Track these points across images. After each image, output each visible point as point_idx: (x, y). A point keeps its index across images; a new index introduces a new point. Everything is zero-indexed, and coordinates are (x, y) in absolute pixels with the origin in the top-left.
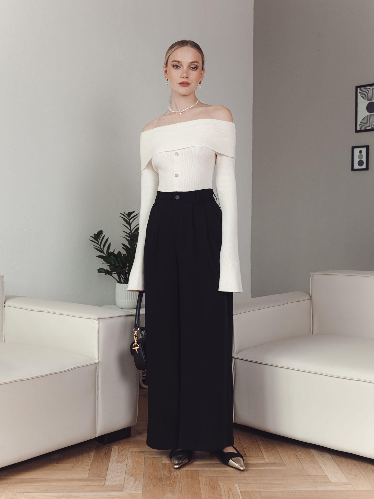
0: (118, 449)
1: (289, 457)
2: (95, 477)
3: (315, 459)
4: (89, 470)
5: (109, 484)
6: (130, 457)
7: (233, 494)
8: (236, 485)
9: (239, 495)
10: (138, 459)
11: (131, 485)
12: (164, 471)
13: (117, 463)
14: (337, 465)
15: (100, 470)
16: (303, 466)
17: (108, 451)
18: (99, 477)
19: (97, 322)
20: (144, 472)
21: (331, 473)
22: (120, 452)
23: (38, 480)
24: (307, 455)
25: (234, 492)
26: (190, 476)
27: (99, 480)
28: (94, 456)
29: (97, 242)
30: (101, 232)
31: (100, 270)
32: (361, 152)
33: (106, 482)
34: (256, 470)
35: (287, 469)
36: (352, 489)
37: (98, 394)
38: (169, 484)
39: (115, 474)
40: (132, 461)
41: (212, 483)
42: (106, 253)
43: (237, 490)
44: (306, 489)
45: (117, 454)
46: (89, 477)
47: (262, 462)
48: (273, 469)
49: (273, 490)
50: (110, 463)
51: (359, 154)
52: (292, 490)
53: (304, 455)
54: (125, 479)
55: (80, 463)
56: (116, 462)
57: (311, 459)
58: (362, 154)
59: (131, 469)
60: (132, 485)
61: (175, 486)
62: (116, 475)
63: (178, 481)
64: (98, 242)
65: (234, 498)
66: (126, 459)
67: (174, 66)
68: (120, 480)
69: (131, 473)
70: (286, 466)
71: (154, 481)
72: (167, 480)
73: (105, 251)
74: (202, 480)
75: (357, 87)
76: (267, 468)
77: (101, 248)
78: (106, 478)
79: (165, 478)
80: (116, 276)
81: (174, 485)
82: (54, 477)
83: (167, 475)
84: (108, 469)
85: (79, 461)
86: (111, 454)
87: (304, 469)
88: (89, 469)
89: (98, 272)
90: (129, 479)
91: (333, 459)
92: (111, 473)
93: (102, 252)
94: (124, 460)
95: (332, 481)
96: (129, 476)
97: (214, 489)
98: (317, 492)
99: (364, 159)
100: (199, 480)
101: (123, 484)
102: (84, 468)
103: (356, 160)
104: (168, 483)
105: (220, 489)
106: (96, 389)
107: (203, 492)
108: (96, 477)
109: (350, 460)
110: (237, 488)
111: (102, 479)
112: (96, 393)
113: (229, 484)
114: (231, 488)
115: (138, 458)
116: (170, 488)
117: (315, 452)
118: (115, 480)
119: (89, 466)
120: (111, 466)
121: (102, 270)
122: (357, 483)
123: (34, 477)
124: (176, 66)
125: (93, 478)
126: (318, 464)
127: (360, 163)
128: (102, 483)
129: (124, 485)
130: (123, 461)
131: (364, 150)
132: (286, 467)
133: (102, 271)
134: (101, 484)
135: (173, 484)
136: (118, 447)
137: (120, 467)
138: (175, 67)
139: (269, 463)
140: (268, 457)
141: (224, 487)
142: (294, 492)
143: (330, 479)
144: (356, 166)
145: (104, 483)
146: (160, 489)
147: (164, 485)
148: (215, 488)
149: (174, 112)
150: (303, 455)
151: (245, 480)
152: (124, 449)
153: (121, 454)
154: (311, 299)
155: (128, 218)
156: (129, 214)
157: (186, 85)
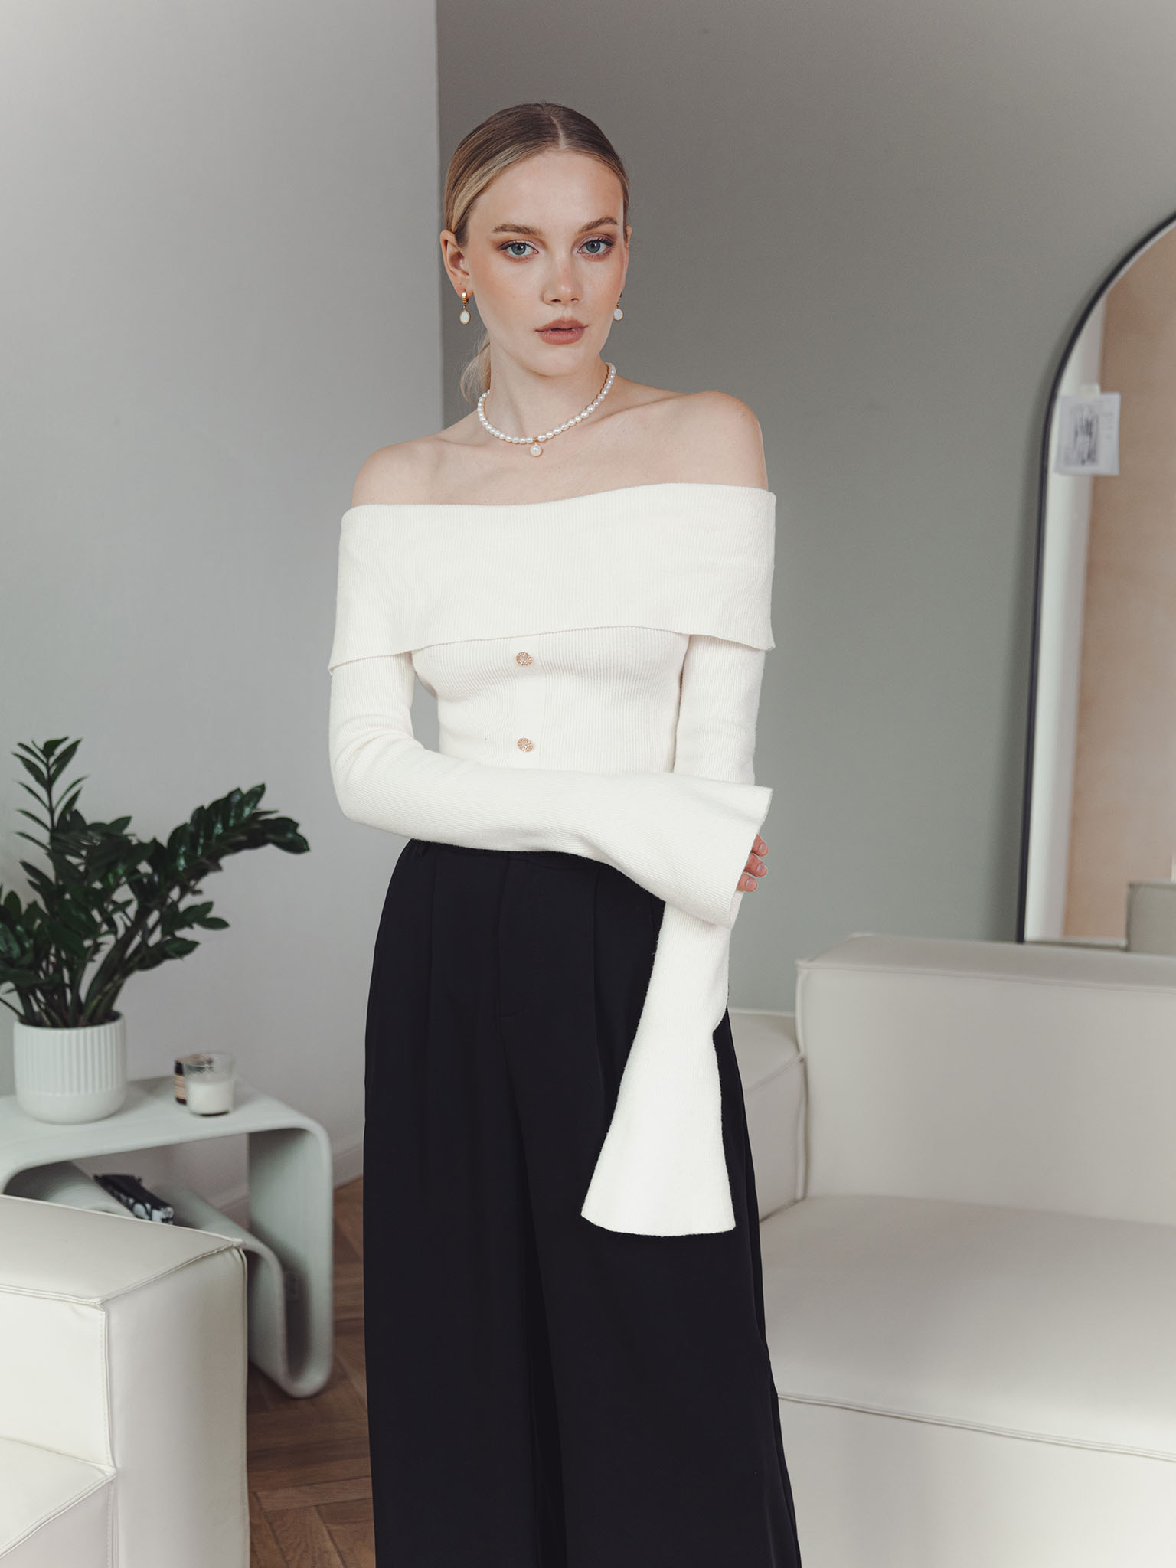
67: (503, 246)
80: (14, 999)
124: (513, 245)
138: (510, 249)
149: (509, 438)
154: (803, 1061)
155: (43, 762)
156: (50, 747)
157: (569, 336)
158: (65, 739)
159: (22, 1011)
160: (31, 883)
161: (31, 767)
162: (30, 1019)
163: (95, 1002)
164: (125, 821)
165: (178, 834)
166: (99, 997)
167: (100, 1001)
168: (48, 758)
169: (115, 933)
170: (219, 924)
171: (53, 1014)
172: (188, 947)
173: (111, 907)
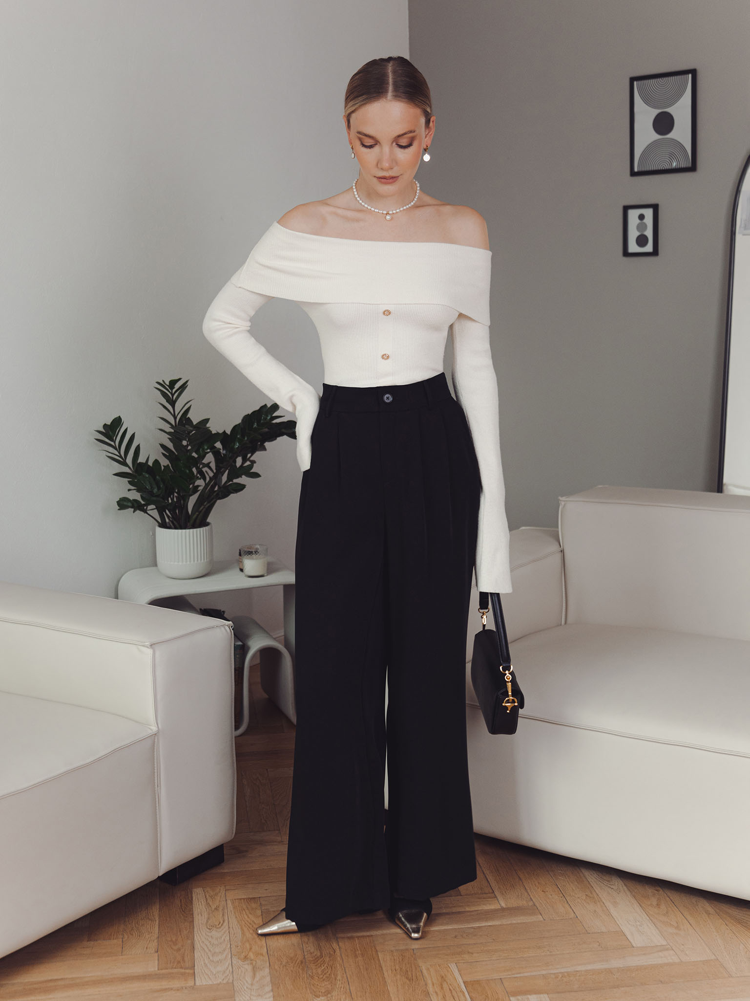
0: (204, 895)
1: (543, 891)
2: (172, 968)
3: (594, 893)
4: (157, 952)
5: (204, 984)
6: (233, 912)
7: (450, 990)
8: (453, 966)
9: (463, 992)
10: (248, 917)
11: (247, 982)
12: (307, 943)
13: (208, 930)
14: (639, 904)
15: (179, 950)
16: (573, 911)
17: (186, 901)
18: (181, 968)
19: (149, 651)
20: (267, 949)
21: (629, 924)
22: (210, 903)
23: (60, 983)
24: (578, 883)
25: (450, 984)
26: (360, 952)
27: (183, 974)
28: (160, 916)
29: (112, 443)
30: (117, 422)
31: (122, 503)
32: (641, 217)
33: (196, 978)
34: (485, 926)
35: (544, 920)
36: (677, 960)
37: (160, 793)
38: (321, 974)
39: (211, 958)
40: (238, 922)
41: (406, 964)
42: (131, 466)
43: (456, 979)
44: (589, 967)
45: (204, 908)
46: (161, 969)
47: (492, 907)
48: (518, 923)
49: (526, 974)
50: (195, 929)
51: (638, 221)
52: (562, 970)
53: (572, 885)
54: (234, 968)
55: (135, 934)
56: (207, 928)
57: (587, 894)
58: (645, 221)
59: (240, 944)
60: (250, 982)
61: (336, 979)
62: (213, 961)
63: (338, 965)
64: (115, 443)
65: (454, 999)
66: (226, 918)
68: (224, 972)
69: (243, 952)
70: (540, 913)
71: (292, 968)
72: (316, 964)
73: (129, 460)
74: (386, 959)
75: (632, 80)
76: (505, 922)
77: (120, 457)
78: (194, 969)
79: (312, 959)
80: (155, 514)
81: (333, 975)
82: (90, 975)
83: (313, 953)
84: (194, 947)
85: (132, 930)
86: (194, 909)
87: (577, 917)
88: (157, 950)
89: (119, 508)
90: (240, 968)
91: (629, 890)
92: (201, 955)
93: (124, 463)
94: (222, 922)
95: (634, 945)
96: (240, 961)
97: (413, 980)
98: (609, 971)
99: (649, 233)
100: (379, 960)
101: (231, 981)
102: (147, 948)
103: (633, 234)
104: (319, 971)
105: (424, 981)
106: (156, 784)
107: (391, 988)
108: (175, 968)
109: (661, 891)
110: (457, 974)
111: (187, 971)
112: (156, 792)
113: (439, 966)
114: (445, 975)
115: (250, 916)
116: (325, 983)
117: (591, 874)
118: (214, 973)
119: (156, 941)
120: (199, 939)
121: (125, 501)
122: (683, 945)
123: (50, 978)
125: (170, 971)
126: (602, 904)
127: (642, 240)
128: (190, 983)
129: (234, 982)
130: (220, 925)
131: (649, 213)
132: (541, 917)
133: (125, 503)
134: (188, 985)
135: (330, 975)
136: (204, 891)
137: (217, 939)
139: (508, 909)
140: (503, 894)
141: (430, 975)
142: (566, 974)
143: (632, 941)
144: (633, 247)
145: (193, 983)
146: (306, 988)
147: (312, 977)
148: (414, 978)
150: (569, 883)
151: (468, 952)
152: (216, 894)
153: (213, 907)
154: (562, 551)
155: (169, 392)
156: (173, 383)
157: (391, 181)
158: (180, 379)
159: (159, 520)
160: (163, 454)
161: (164, 395)
162: (163, 525)
163: (195, 516)
164: (207, 421)
165: (235, 428)
166: (197, 513)
167: (198, 515)
168: (172, 390)
169: (205, 479)
170: (256, 475)
171: (175, 522)
172: (241, 487)
173: (201, 466)
